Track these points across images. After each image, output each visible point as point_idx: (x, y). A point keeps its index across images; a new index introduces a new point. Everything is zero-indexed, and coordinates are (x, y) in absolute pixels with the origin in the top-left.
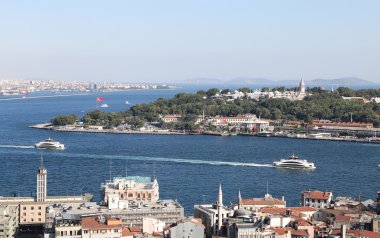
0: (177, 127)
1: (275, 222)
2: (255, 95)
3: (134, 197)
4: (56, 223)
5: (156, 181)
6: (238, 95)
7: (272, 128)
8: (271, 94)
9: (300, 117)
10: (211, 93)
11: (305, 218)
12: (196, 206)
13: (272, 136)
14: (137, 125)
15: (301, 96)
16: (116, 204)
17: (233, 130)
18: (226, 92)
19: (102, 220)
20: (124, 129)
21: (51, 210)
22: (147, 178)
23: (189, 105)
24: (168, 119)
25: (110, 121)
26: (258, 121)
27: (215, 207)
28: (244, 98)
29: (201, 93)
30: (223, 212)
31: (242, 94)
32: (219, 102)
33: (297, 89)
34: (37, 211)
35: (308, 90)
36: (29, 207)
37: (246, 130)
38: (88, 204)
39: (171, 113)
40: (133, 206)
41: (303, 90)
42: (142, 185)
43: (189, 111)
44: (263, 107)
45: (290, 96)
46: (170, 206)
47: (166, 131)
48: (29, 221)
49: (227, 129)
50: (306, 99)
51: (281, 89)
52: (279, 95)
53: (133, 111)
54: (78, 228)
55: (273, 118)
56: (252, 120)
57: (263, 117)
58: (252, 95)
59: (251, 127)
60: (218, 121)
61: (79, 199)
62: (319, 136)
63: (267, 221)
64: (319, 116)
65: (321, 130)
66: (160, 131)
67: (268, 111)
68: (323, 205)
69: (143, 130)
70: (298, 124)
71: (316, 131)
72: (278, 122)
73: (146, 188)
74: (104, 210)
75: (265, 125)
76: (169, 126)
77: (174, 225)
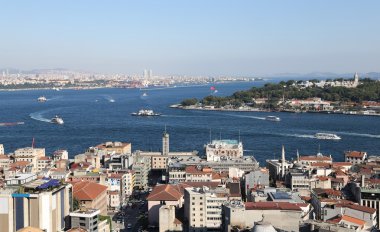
0: (264, 106)
1: (320, 172)
2: (321, 84)
3: (225, 154)
4: (170, 169)
5: (240, 144)
6: (309, 84)
7: (332, 107)
8: (333, 84)
9: (353, 99)
10: (289, 83)
11: (344, 170)
12: (268, 161)
13: (332, 113)
14: (238, 105)
15: (355, 84)
16: (212, 158)
17: (304, 109)
18: (300, 82)
19: (199, 168)
20: (229, 108)
21: (170, 161)
22: (235, 141)
23: (273, 92)
24: (259, 102)
25: (220, 102)
26: (322, 102)
27: (280, 162)
28: (313, 86)
29: (282, 83)
30: (285, 164)
31: (311, 84)
32: (294, 89)
33: (353, 80)
34: (163, 161)
35: (360, 80)
36: (157, 158)
37: (313, 108)
38: (194, 158)
39: (261, 97)
40: (224, 159)
41: (357, 80)
42: (231, 145)
43: (273, 96)
44: (326, 93)
45: (347, 85)
46: (249, 160)
47: (257, 110)
48: (158, 167)
49: (299, 108)
50: (358, 87)
51: (340, 80)
52: (338, 84)
53: (235, 96)
54: (183, 173)
55: (334, 100)
56: (317, 102)
57: (326, 99)
58: (318, 84)
59: (316, 106)
60: (293, 103)
61: (189, 154)
62: (366, 113)
63: (314, 172)
64: (367, 98)
65: (368, 109)
66: (253, 109)
67: (329, 96)
68: (359, 161)
69: (241, 108)
70: (352, 104)
71: (365, 110)
72: (337, 103)
73: (234, 147)
74: (203, 162)
75: (327, 105)
76: (259, 106)
77: (248, 173)
